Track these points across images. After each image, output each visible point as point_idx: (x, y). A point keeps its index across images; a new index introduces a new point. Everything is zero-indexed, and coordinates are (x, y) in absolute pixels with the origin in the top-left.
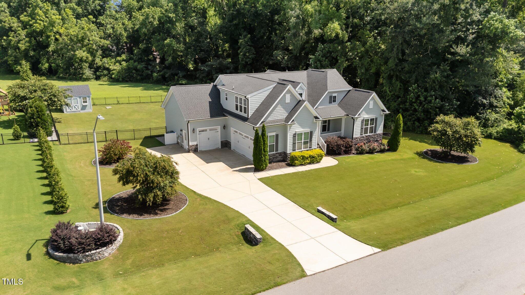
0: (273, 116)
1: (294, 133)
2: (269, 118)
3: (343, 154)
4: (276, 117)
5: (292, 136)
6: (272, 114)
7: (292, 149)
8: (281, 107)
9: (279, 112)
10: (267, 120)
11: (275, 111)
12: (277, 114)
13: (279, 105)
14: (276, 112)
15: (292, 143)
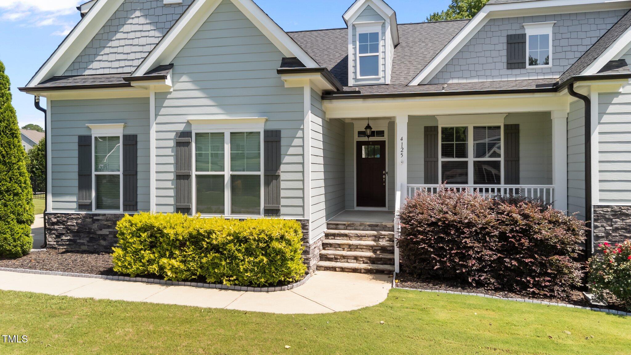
0: (112, 57)
1: (181, 128)
2: (95, 65)
3: (480, 285)
4: (122, 64)
5: (172, 144)
6: (107, 50)
7: (172, 201)
8: (142, 20)
9: (136, 42)
10: (87, 72)
11: (119, 36)
12: (127, 49)
13: (138, 13)
14: (122, 42)
15: (172, 176)
